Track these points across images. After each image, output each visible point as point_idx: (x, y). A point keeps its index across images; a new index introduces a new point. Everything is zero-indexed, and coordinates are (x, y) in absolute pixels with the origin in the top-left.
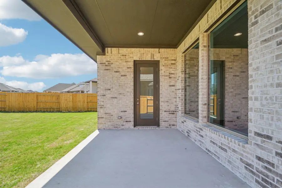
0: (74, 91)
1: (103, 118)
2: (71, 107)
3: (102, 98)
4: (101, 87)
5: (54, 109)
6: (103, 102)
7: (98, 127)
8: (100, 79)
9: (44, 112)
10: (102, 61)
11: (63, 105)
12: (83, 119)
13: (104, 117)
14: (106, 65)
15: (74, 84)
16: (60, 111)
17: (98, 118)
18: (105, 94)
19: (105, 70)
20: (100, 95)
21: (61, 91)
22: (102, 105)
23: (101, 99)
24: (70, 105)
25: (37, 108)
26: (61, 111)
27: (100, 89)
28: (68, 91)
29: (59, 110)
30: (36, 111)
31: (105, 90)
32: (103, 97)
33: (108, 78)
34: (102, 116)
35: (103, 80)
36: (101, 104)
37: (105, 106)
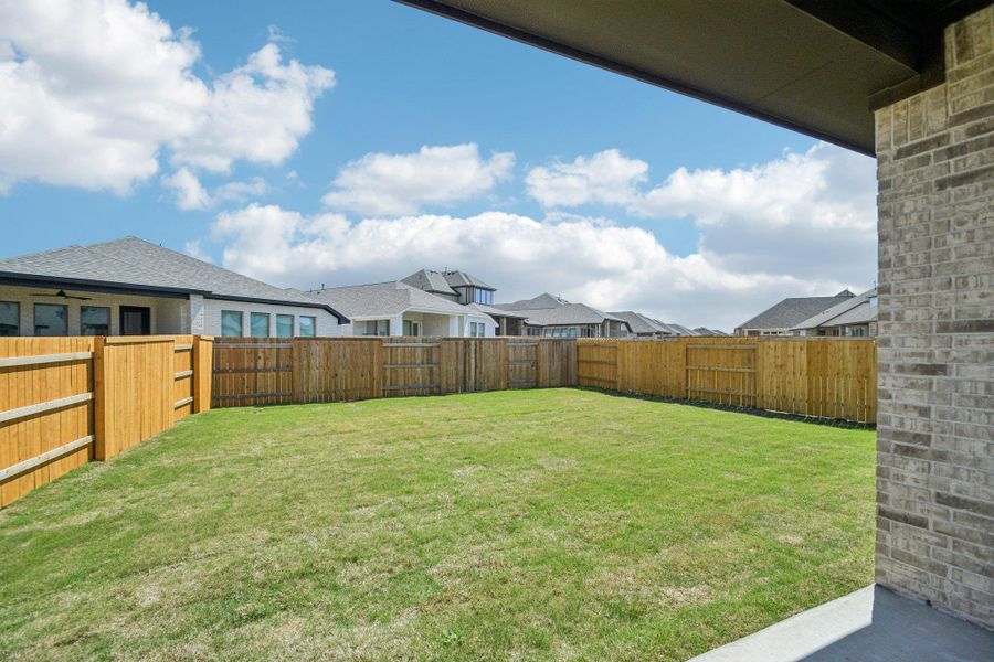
0: (844, 326)
1: (922, 524)
2: (803, 394)
3: (913, 385)
4: (909, 315)
5: (738, 398)
6: (925, 412)
7: (879, 573)
8: (902, 260)
9: (705, 405)
10: (917, 134)
11: (769, 386)
12: (835, 468)
13: (932, 519)
14: (951, 152)
15: (847, 295)
16: (758, 406)
17: (881, 512)
18: (938, 360)
19: (941, 185)
20: (901, 369)
21: (795, 325)
22: (917, 437)
23: (908, 392)
24: (798, 386)
25: (687, 391)
26: (762, 409)
27: (896, 326)
28: (818, 327)
29: (755, 402)
30: (683, 401)
31: (944, 328)
32: (923, 379)
33: (971, 240)
34: (916, 513)
35: (928, 258)
36: (907, 428)
37: (935, 445)
